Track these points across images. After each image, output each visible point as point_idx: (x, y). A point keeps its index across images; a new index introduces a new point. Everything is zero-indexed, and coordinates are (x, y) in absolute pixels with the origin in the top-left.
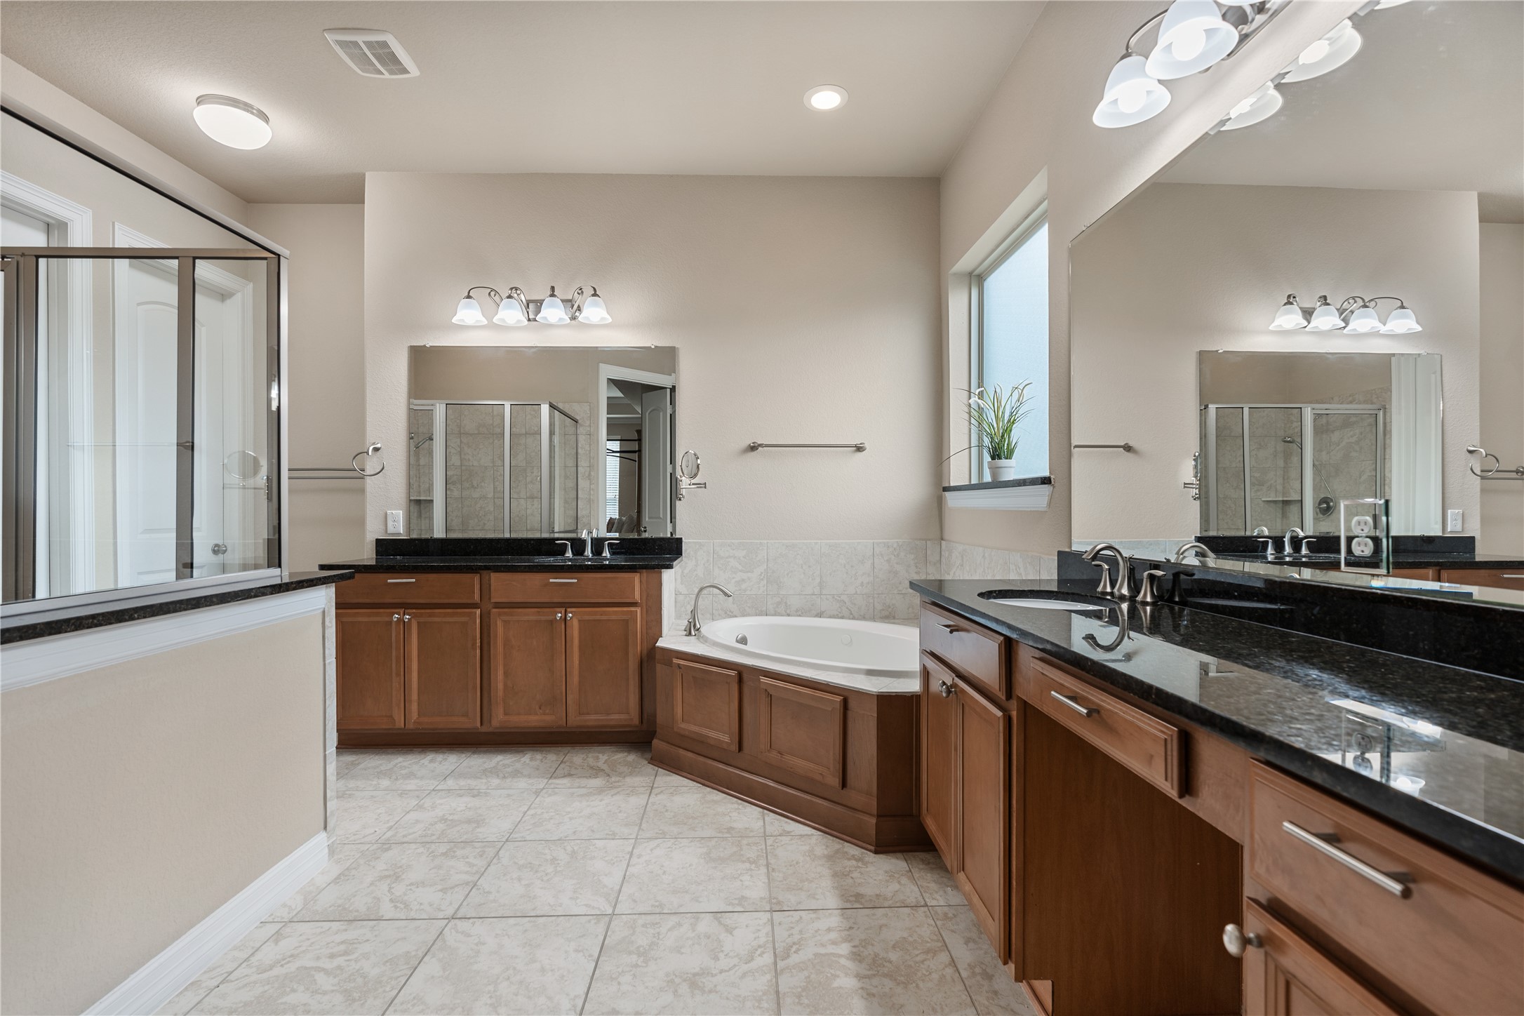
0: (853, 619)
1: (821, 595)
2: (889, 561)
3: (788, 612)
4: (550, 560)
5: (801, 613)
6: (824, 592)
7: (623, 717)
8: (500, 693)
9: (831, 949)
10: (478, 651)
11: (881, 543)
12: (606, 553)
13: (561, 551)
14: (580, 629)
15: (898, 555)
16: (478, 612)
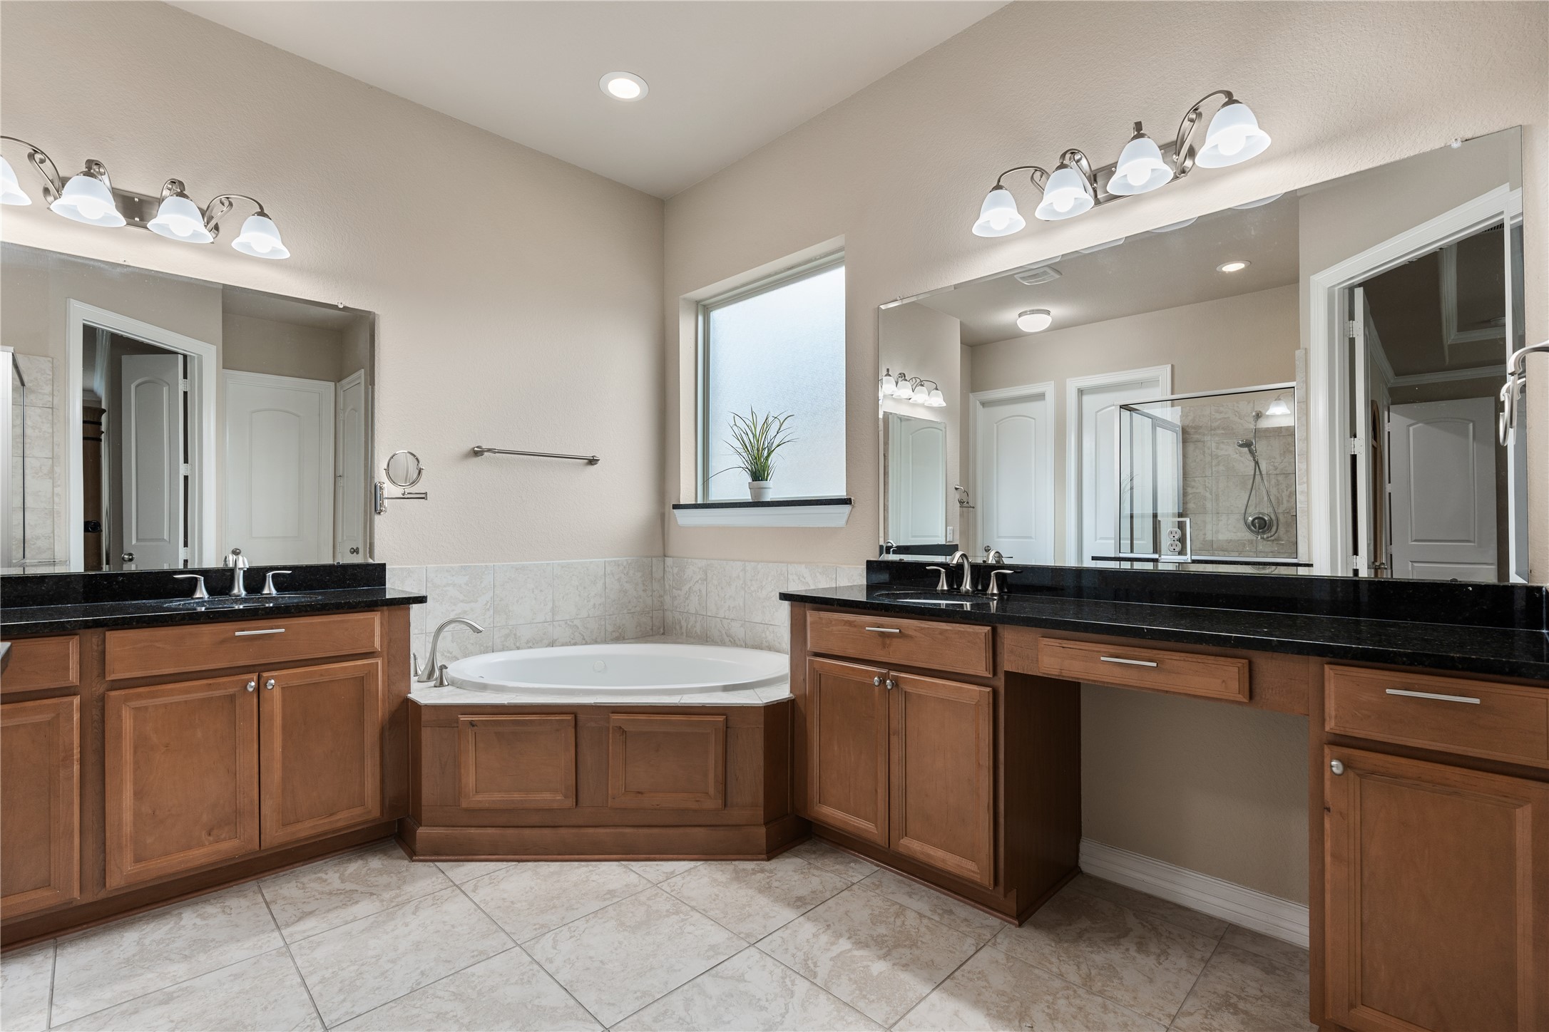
0: (585, 644)
1: (553, 621)
2: (619, 580)
3: (518, 645)
4: (177, 603)
5: (532, 644)
6: (557, 618)
7: (357, 811)
8: (128, 828)
9: (836, 950)
10: (76, 767)
11: (612, 561)
12: (270, 589)
13: (188, 589)
14: (284, 700)
15: (627, 574)
16: (76, 701)
